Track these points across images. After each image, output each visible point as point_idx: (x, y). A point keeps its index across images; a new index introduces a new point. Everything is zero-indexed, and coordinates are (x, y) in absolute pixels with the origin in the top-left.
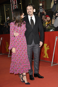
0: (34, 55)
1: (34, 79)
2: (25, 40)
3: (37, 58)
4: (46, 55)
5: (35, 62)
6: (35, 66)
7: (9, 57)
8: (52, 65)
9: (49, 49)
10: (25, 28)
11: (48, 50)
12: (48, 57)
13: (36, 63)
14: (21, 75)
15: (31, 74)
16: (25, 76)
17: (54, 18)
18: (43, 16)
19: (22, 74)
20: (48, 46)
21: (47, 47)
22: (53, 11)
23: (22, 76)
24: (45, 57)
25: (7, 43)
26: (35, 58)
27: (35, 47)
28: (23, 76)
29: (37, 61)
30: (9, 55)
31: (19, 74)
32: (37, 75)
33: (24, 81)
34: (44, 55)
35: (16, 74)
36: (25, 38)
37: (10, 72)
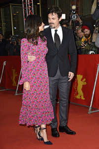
0: (60, 94)
1: (59, 136)
2: (46, 68)
3: (65, 100)
4: (80, 95)
5: (62, 107)
6: (61, 113)
7: (16, 94)
8: (90, 112)
9: (85, 83)
10: (47, 48)
11: (83, 86)
12: (83, 98)
13: (64, 109)
14: (38, 128)
15: (54, 127)
16: (44, 131)
17: (97, 32)
18: (78, 27)
19: (40, 126)
20: (84, 80)
21: (82, 80)
22: (95, 19)
23: (38, 130)
24: (78, 97)
25: (14, 71)
26: (61, 100)
27: (62, 81)
28: (40, 129)
29: (65, 105)
30: (16, 92)
31: (34, 127)
32: (64, 129)
33: (42, 139)
34: (78, 94)
35: (29, 126)
36: (45, 64)
37: (20, 123)
